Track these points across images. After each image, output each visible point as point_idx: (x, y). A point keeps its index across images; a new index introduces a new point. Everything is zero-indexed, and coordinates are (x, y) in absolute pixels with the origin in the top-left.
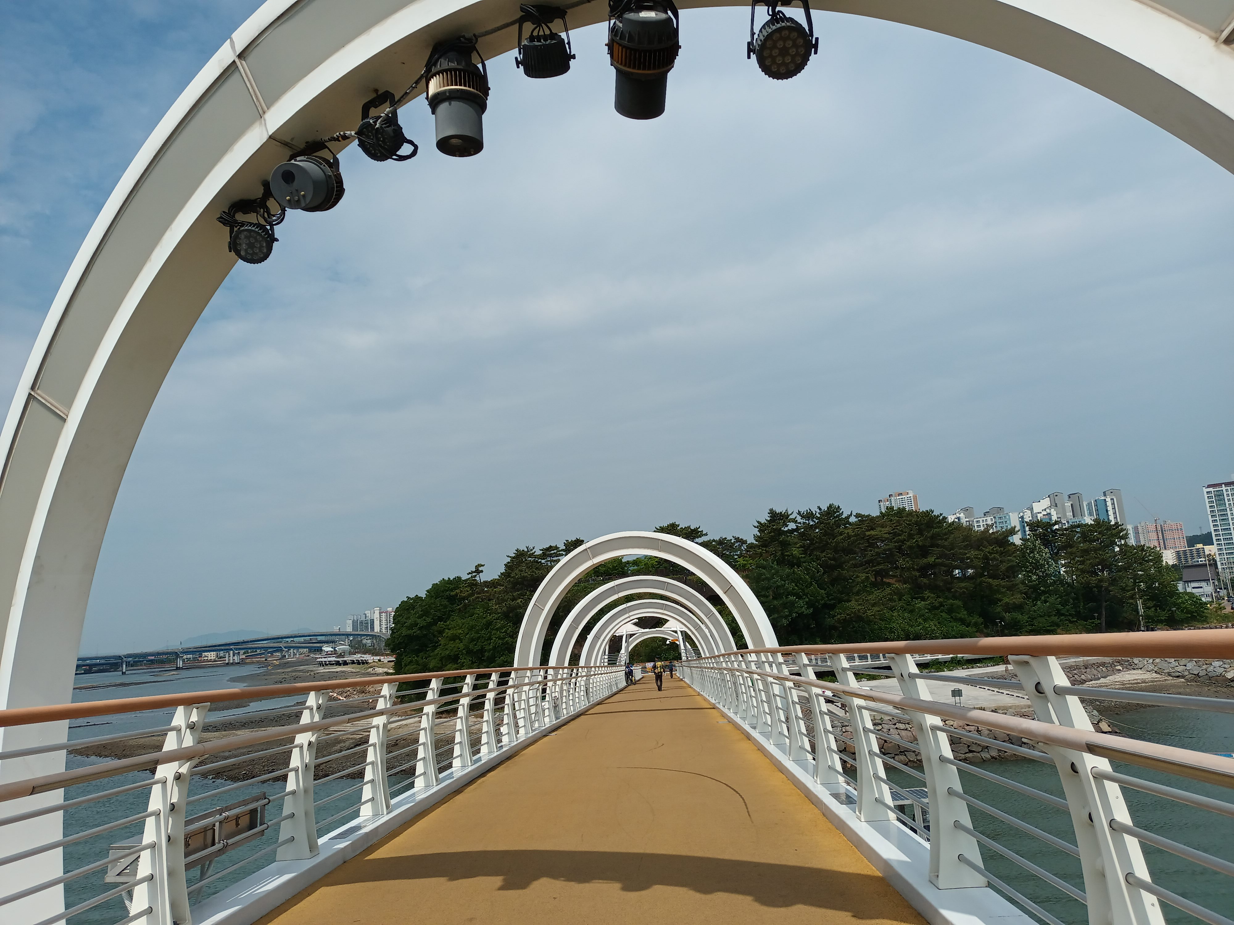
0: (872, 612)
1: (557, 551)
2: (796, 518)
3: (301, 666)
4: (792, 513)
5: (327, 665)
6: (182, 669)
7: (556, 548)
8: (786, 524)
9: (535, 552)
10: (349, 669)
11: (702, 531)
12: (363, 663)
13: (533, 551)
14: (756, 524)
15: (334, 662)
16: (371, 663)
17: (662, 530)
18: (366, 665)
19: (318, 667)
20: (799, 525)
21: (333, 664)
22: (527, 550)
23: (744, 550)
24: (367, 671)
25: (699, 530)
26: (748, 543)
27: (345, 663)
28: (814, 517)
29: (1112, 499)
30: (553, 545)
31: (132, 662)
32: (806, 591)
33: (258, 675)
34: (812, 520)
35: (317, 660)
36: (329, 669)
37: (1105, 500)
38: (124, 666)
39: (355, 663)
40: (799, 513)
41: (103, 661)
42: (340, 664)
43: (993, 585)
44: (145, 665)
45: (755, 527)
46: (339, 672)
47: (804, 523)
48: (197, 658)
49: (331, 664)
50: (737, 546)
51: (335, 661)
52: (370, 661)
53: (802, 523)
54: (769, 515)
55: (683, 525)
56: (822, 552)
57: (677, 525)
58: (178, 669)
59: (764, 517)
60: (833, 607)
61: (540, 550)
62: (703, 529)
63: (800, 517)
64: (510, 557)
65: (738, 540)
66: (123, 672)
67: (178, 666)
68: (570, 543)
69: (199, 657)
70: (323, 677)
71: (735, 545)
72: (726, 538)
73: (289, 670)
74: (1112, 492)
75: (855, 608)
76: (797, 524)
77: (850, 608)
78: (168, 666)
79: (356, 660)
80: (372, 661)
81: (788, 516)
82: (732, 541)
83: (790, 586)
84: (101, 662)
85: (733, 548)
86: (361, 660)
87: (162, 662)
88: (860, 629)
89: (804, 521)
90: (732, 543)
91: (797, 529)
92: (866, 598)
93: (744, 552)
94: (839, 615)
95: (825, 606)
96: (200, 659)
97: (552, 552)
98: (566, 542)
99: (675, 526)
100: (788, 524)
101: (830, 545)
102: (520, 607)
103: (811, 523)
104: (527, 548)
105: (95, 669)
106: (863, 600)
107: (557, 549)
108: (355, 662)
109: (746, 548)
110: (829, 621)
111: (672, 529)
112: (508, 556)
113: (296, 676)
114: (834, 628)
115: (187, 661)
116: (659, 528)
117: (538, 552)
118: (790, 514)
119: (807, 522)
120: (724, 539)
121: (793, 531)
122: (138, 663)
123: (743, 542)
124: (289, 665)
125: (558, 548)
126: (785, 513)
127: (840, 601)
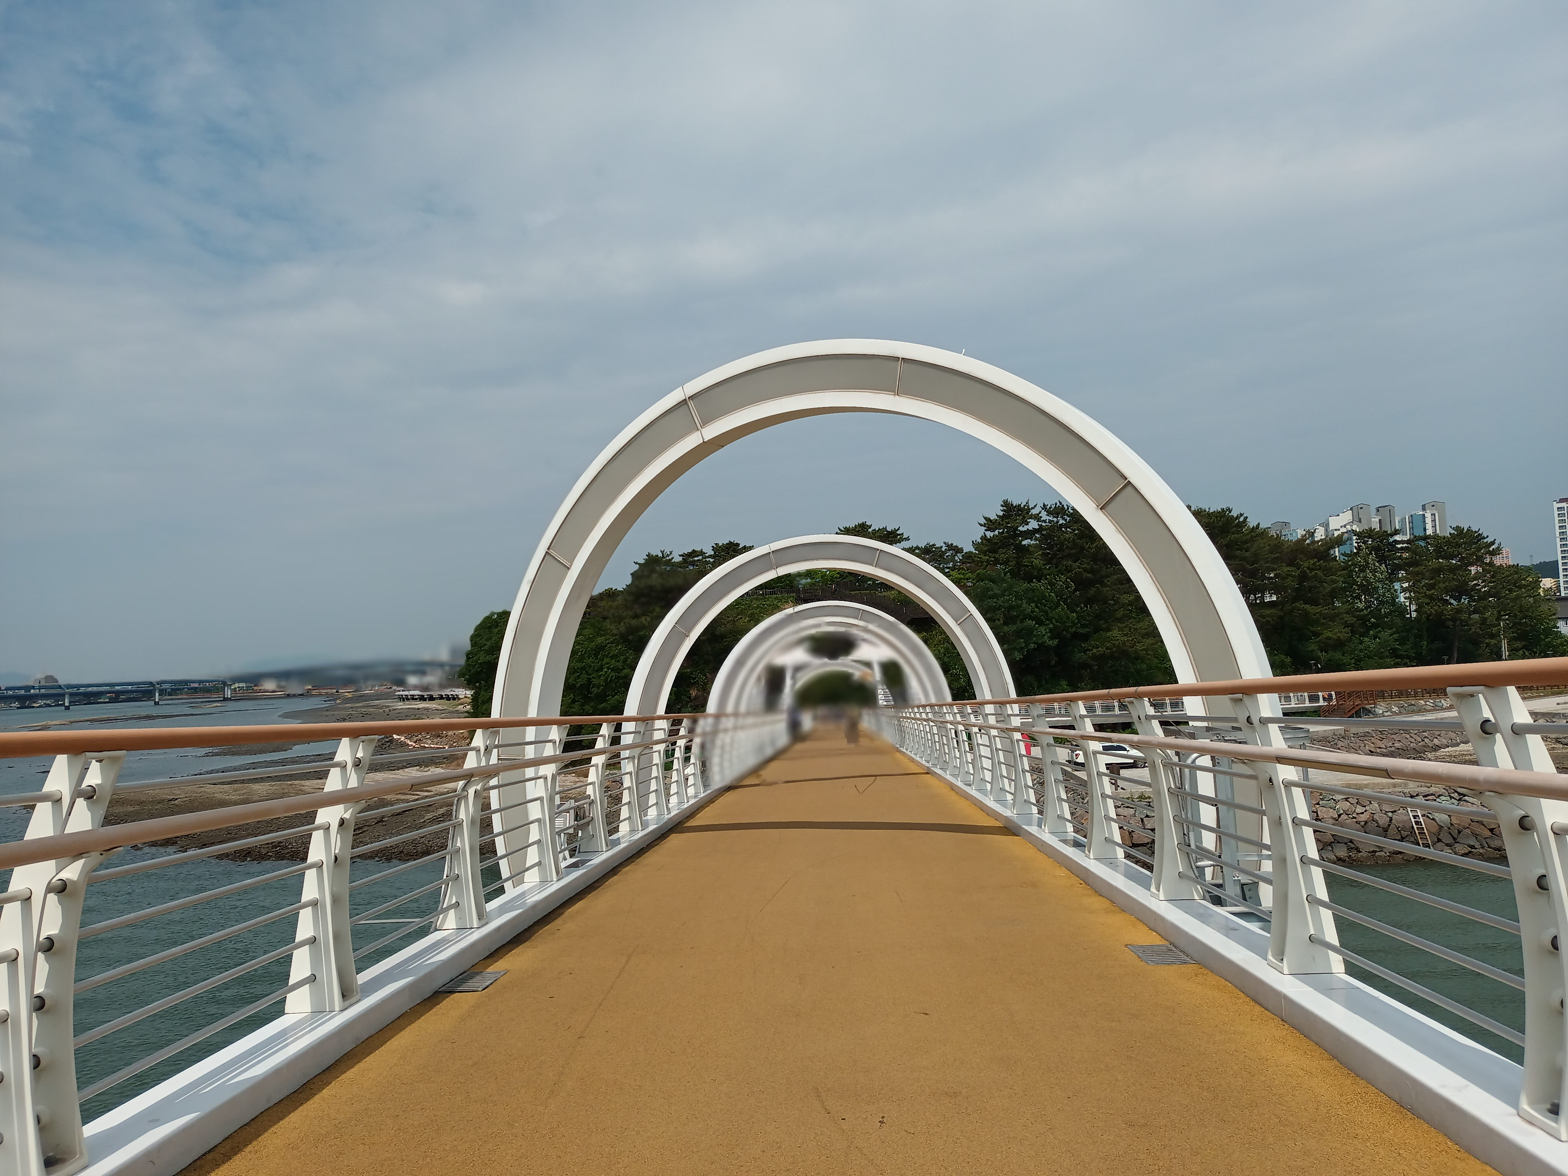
0: (1144, 645)
1: (703, 558)
2: (1040, 513)
3: (378, 700)
4: (1035, 506)
5: (408, 699)
6: (230, 699)
7: (702, 553)
8: (1026, 521)
9: (672, 558)
10: (434, 706)
11: (903, 534)
12: (454, 699)
13: (670, 557)
14: (983, 521)
15: (417, 697)
16: (462, 699)
17: (847, 531)
18: (456, 702)
19: (398, 702)
20: (1044, 524)
21: (416, 699)
22: (661, 555)
23: (958, 560)
24: (456, 709)
25: (898, 532)
26: (965, 551)
27: (431, 698)
28: (1064, 514)
29: (1432, 515)
30: (698, 549)
31: (170, 690)
32: (1050, 615)
33: (321, 709)
34: (1062, 517)
35: (397, 693)
36: (410, 705)
37: (1424, 515)
38: (157, 694)
39: (444, 699)
40: (1044, 507)
41: (135, 688)
42: (425, 700)
43: (1310, 613)
44: (187, 694)
45: (981, 525)
46: (421, 709)
47: (1050, 521)
48: (251, 687)
49: (413, 698)
50: (949, 555)
51: (418, 695)
52: (460, 697)
53: (1047, 521)
54: (1002, 508)
55: (876, 526)
56: (1075, 562)
57: (867, 526)
58: (225, 699)
59: (995, 512)
60: (1085, 637)
61: (680, 556)
62: (904, 531)
63: (1046, 513)
64: (639, 564)
65: (950, 547)
66: (155, 702)
67: (226, 697)
68: (720, 547)
69: (255, 686)
70: (398, 715)
71: (947, 555)
72: (934, 545)
73: (360, 705)
74: (1433, 506)
75: (1118, 640)
76: (1040, 523)
77: (1111, 640)
78: (216, 696)
79: (445, 695)
80: (463, 696)
81: (1029, 510)
82: (943, 549)
83: (1028, 607)
84: (133, 689)
85: (944, 558)
86: (451, 695)
87: (207, 690)
88: (1122, 669)
89: (1051, 518)
90: (942, 552)
91: (1040, 530)
92: (1135, 627)
93: (959, 564)
94: (1096, 648)
95: (1076, 636)
96: (255, 688)
97: (696, 559)
98: (715, 546)
99: (866, 527)
100: (1028, 520)
101: (1088, 551)
102: (644, 627)
103: (1061, 522)
104: (662, 552)
105: (124, 697)
106: (1130, 629)
107: (702, 555)
108: (444, 696)
109: (961, 558)
110: (1079, 657)
111: (861, 530)
112: (636, 563)
113: (366, 712)
114: (1084, 666)
115: (239, 691)
116: (843, 529)
117: (678, 559)
118: (1032, 508)
119: (1055, 519)
120: (931, 546)
121: (1035, 531)
122: (178, 692)
123: (958, 550)
124: (363, 698)
125: (704, 553)
126: (1025, 506)
127: (1097, 630)
